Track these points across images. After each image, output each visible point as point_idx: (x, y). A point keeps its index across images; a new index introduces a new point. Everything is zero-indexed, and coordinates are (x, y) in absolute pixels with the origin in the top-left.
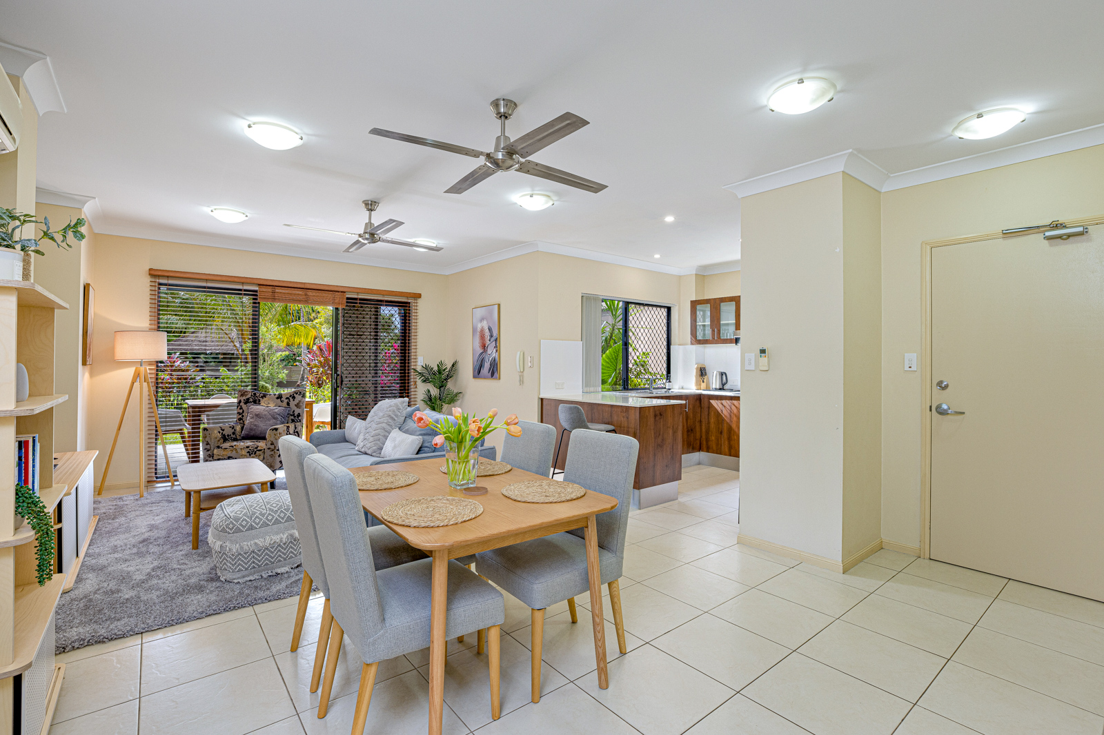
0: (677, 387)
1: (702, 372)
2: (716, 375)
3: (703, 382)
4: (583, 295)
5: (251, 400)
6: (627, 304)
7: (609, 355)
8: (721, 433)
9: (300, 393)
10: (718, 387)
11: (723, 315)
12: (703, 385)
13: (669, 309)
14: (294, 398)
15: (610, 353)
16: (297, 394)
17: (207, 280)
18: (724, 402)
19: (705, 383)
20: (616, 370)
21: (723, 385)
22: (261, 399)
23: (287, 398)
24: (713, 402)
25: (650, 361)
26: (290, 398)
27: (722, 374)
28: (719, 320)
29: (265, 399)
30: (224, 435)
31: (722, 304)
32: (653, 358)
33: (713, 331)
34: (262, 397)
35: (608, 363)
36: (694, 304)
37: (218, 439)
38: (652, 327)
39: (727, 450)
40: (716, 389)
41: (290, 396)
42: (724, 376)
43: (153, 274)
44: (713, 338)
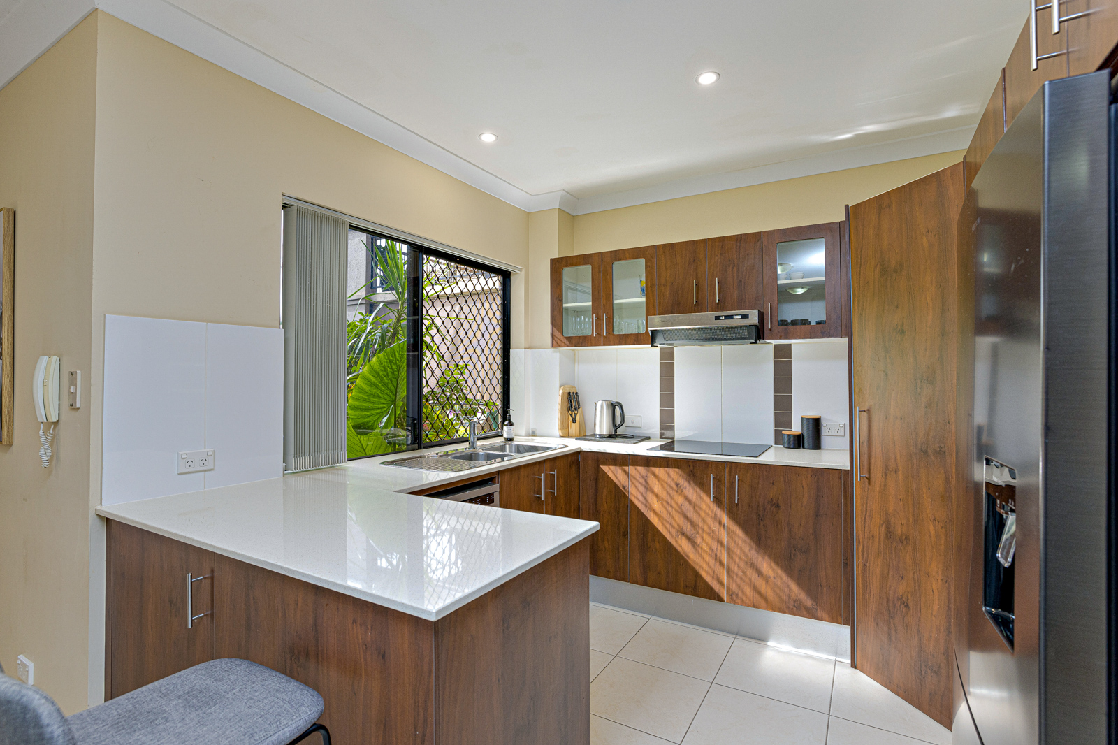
0: (523, 433)
1: (572, 403)
2: (602, 407)
3: (574, 421)
4: (289, 202)
6: (419, 251)
7: (377, 367)
8: (625, 535)
10: (605, 432)
11: (619, 285)
12: (574, 428)
13: (506, 276)
15: (381, 364)
18: (631, 469)
19: (578, 423)
20: (394, 402)
21: (616, 427)
24: (609, 470)
25: (470, 382)
27: (613, 406)
28: (610, 296)
31: (617, 265)
32: (475, 374)
33: (599, 319)
35: (377, 387)
36: (558, 266)
38: (470, 317)
39: (638, 571)
40: (603, 438)
42: (618, 409)
44: (599, 334)
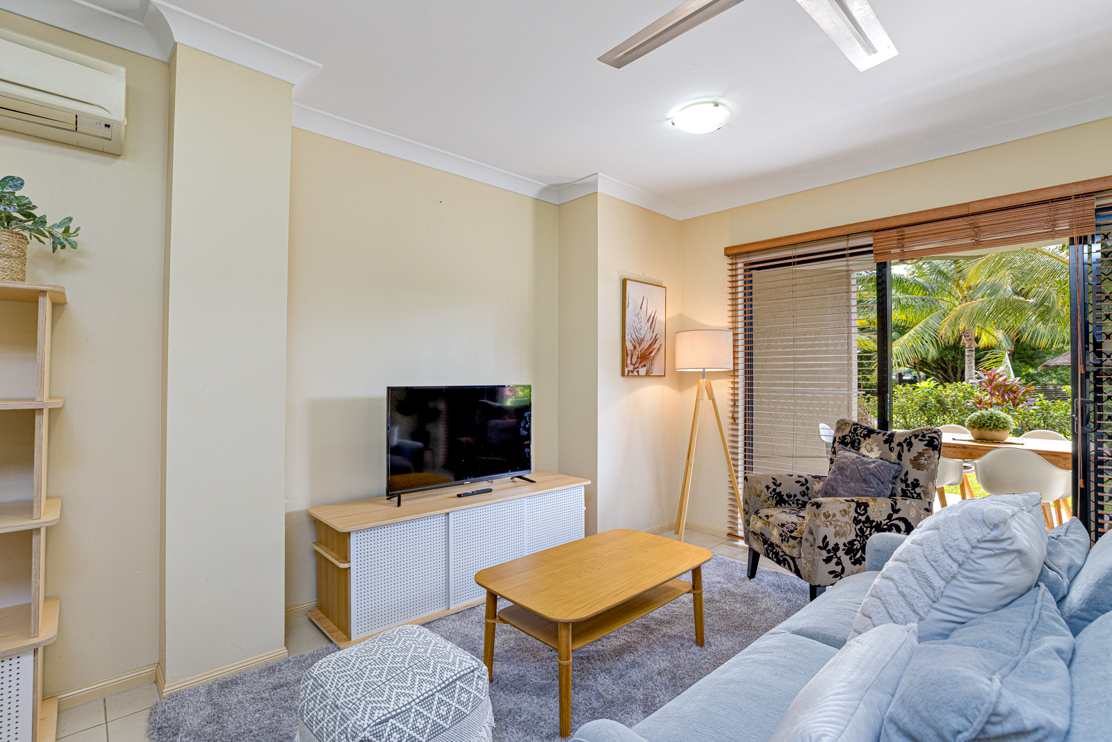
5: (848, 440)
9: (924, 436)
14: (910, 444)
16: (916, 436)
17: (795, 245)
22: (862, 439)
23: (900, 444)
26: (905, 445)
29: (869, 440)
30: (779, 494)
34: (865, 437)
37: (763, 497)
41: (905, 441)
43: (733, 253)
